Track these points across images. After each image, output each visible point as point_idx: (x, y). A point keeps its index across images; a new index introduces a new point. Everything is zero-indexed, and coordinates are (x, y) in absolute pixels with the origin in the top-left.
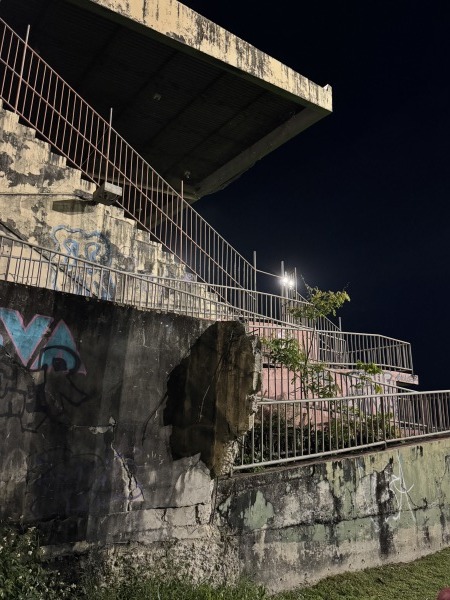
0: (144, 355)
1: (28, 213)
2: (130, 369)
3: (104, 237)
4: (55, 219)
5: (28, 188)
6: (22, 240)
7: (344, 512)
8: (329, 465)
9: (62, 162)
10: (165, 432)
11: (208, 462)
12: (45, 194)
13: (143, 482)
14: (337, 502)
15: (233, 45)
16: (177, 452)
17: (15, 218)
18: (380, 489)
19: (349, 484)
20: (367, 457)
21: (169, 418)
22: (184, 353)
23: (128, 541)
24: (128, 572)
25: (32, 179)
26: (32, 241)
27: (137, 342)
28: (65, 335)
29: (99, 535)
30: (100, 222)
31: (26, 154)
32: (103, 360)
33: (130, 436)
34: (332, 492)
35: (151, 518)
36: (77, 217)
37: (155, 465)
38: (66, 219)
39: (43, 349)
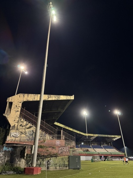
0: (19, 150)
1: (24, 130)
2: (17, 151)
3: (33, 131)
4: (27, 130)
5: (24, 127)
6: (23, 134)
7: (42, 164)
8: (40, 159)
9: (28, 123)
10: (20, 156)
11: (24, 158)
12: (26, 127)
13: (18, 160)
14: (41, 163)
15: (54, 97)
16: (21, 157)
17: (22, 131)
18: (48, 162)
19: (43, 161)
20: (46, 159)
21: (20, 155)
22: (22, 149)
23: (16, 164)
24: (16, 166)
25: (24, 126)
26: (24, 133)
27: (18, 149)
28: (13, 149)
29: (14, 163)
30: (32, 129)
31: (24, 123)
32: (15, 150)
33: (17, 156)
34: (40, 162)
35: (18, 162)
36: (29, 129)
37: (19, 158)
38: (28, 130)
39: (11, 150)
